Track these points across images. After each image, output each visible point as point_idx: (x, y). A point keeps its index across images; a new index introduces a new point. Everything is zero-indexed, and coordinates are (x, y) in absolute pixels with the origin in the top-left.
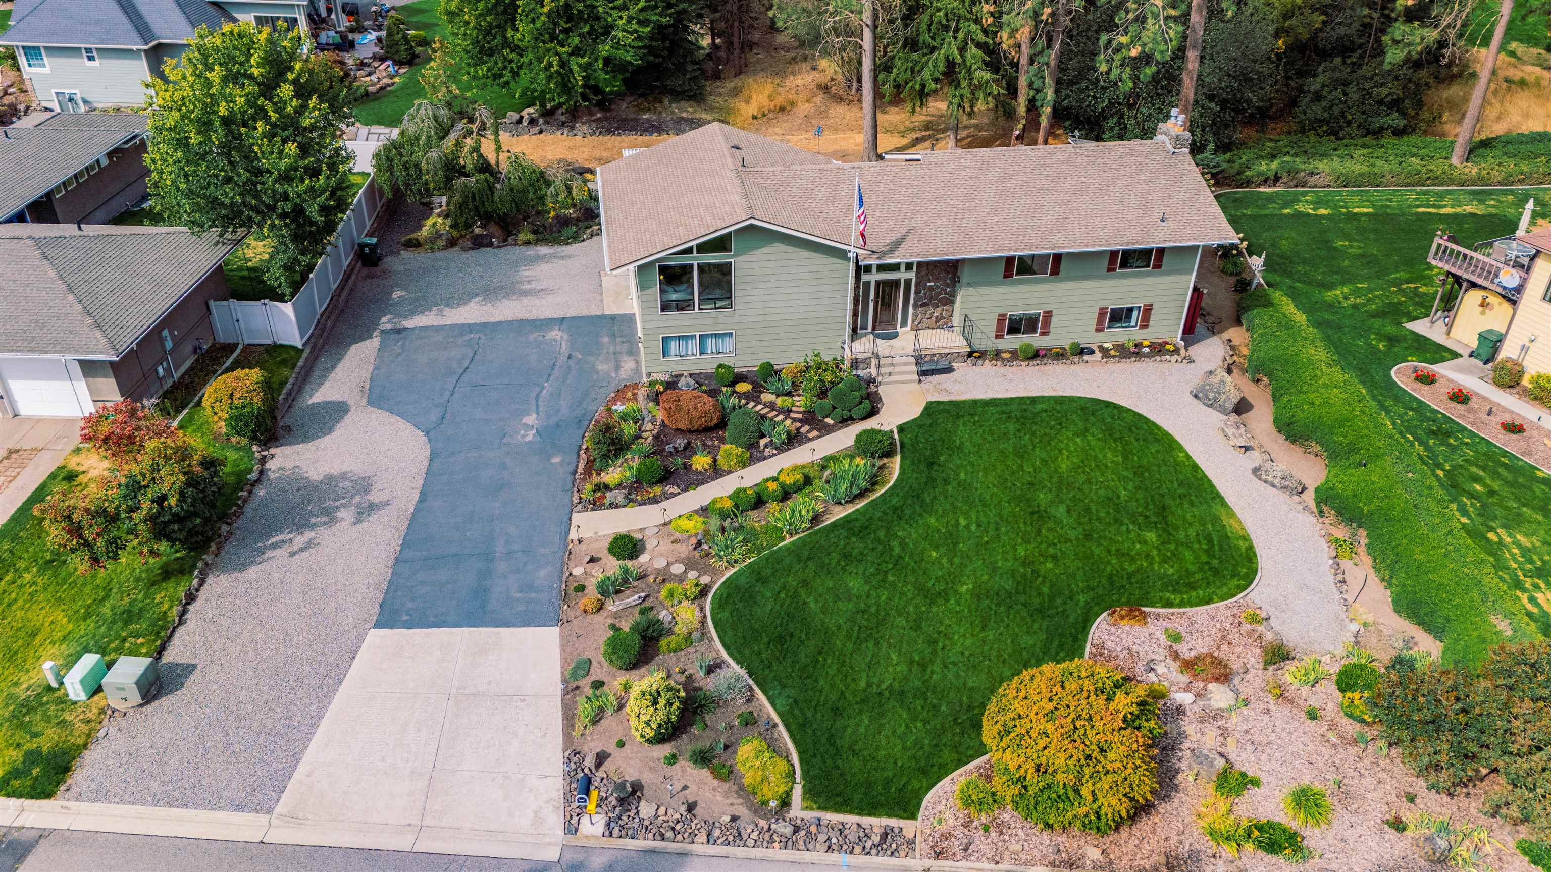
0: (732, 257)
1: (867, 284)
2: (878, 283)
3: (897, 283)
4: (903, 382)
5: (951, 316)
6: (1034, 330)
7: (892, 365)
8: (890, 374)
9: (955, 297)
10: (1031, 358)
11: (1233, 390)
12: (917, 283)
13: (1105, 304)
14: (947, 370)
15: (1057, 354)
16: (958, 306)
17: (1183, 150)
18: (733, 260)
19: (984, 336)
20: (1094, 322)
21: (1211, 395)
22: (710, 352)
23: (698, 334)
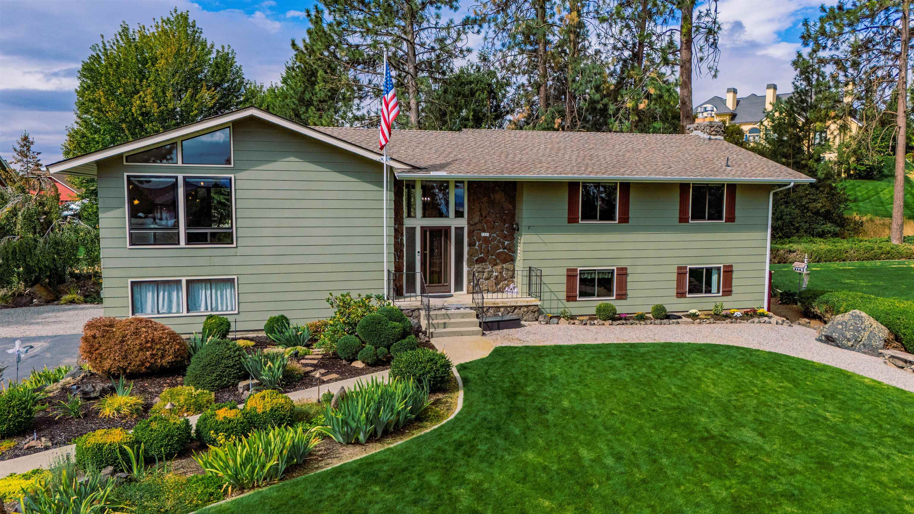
0: (234, 170)
1: (412, 231)
2: (424, 230)
3: (447, 230)
4: (461, 334)
5: (513, 277)
6: (609, 292)
7: (448, 316)
8: (445, 325)
9: (515, 252)
10: (613, 319)
11: (875, 324)
12: (470, 233)
13: (682, 262)
14: (515, 323)
15: (641, 318)
16: (519, 264)
17: (718, 137)
18: (232, 176)
19: (553, 297)
20: (674, 284)
21: (848, 335)
22: (203, 308)
23: (184, 279)
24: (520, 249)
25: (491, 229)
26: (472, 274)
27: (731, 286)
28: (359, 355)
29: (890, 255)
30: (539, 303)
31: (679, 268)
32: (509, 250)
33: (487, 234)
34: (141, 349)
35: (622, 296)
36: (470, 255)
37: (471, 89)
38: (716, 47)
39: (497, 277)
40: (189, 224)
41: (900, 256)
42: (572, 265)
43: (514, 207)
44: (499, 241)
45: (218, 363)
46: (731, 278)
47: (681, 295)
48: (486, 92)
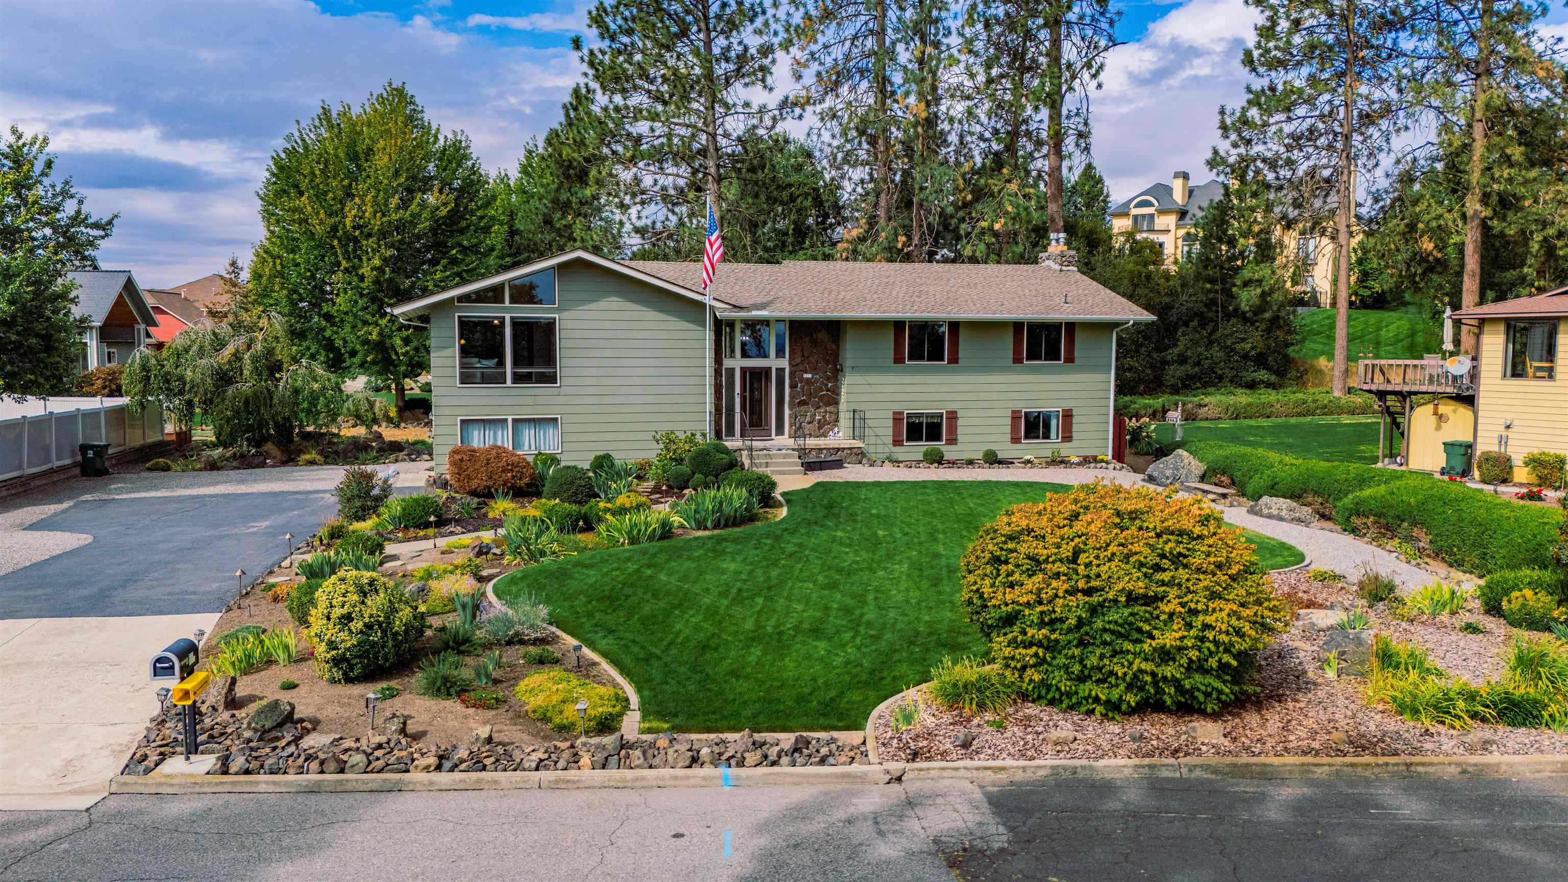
0: (558, 310)
1: (731, 371)
2: (744, 370)
3: (768, 370)
4: (784, 473)
5: (837, 421)
6: (938, 438)
7: (770, 457)
8: (767, 465)
9: (838, 394)
10: (940, 463)
12: (792, 374)
13: (1017, 406)
14: (838, 464)
15: (970, 462)
16: (843, 406)
17: (1071, 268)
18: (557, 316)
19: (879, 442)
20: (1008, 429)
21: (1168, 472)
22: (526, 448)
23: (510, 418)
24: (844, 390)
25: (814, 370)
26: (794, 417)
27: (1070, 431)
28: (690, 483)
29: (1326, 409)
30: (862, 445)
31: (1013, 412)
32: (833, 392)
33: (810, 376)
34: (503, 471)
35: (952, 441)
36: (792, 397)
37: (791, 194)
38: (1089, 153)
39: (819, 421)
40: (515, 363)
41: (1341, 410)
42: (898, 407)
43: (838, 346)
44: (822, 383)
45: (572, 483)
46: (1071, 424)
47: (1015, 440)
48: (810, 199)
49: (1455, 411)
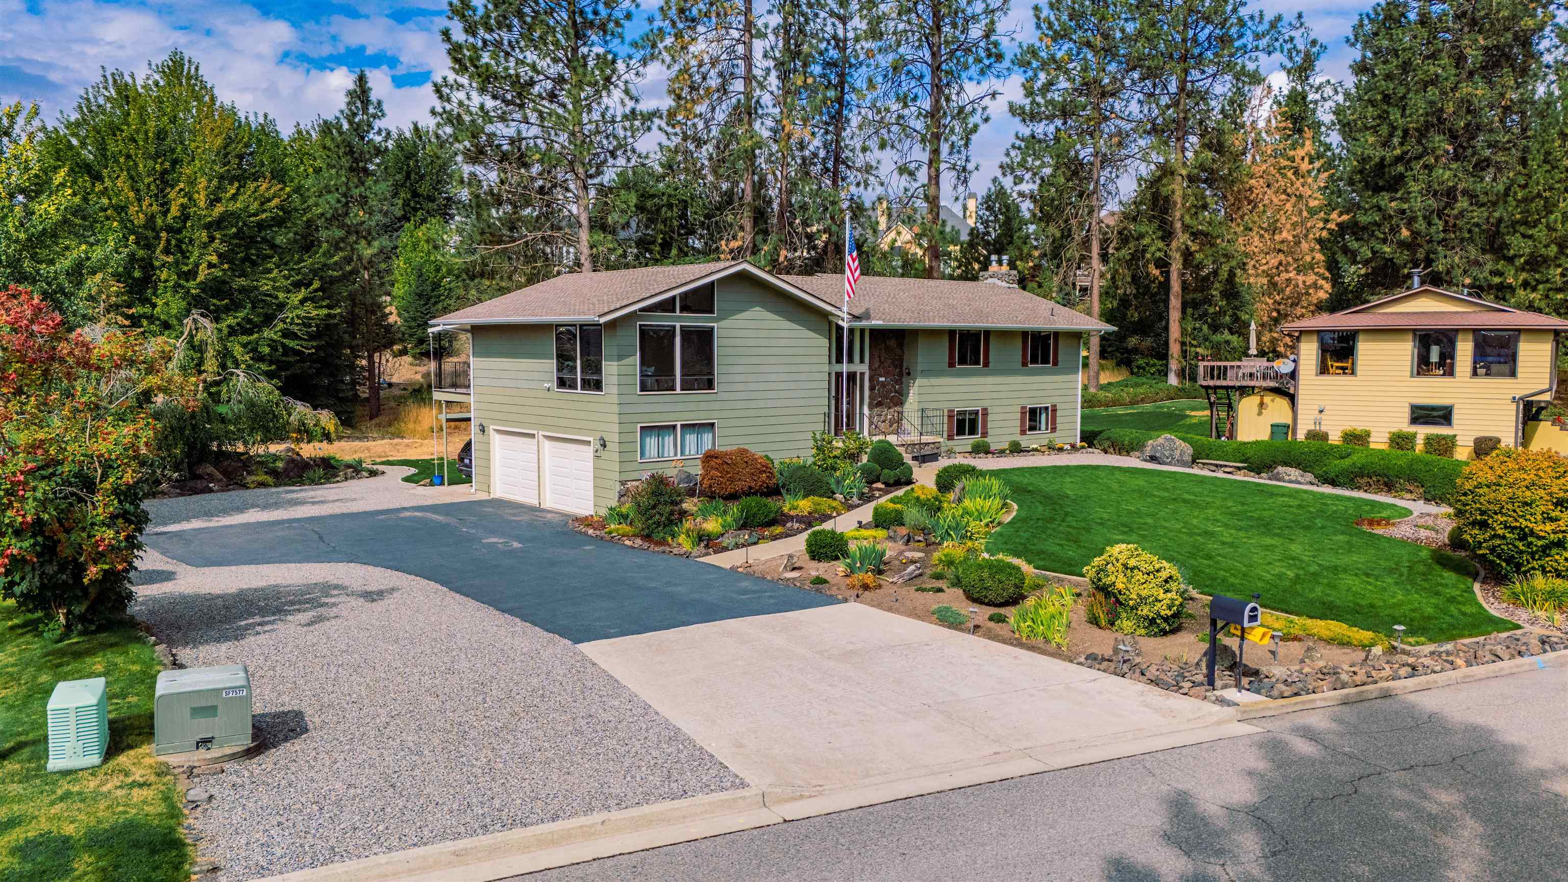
0: (716, 319)
3: (854, 375)
5: (903, 419)
6: (977, 432)
9: (906, 396)
11: (1183, 444)
12: (871, 379)
15: (1003, 452)
18: (715, 325)
20: (1018, 423)
21: (1167, 453)
23: (679, 424)
24: (911, 392)
25: (887, 374)
26: (872, 417)
27: (1055, 423)
28: (882, 477)
30: (941, 440)
31: (1019, 407)
32: (902, 394)
33: (883, 379)
35: (987, 433)
36: (871, 398)
39: (891, 419)
42: (949, 406)
43: (903, 352)
44: (892, 386)
46: (1055, 417)
47: (1026, 431)
49: (1273, 401)
